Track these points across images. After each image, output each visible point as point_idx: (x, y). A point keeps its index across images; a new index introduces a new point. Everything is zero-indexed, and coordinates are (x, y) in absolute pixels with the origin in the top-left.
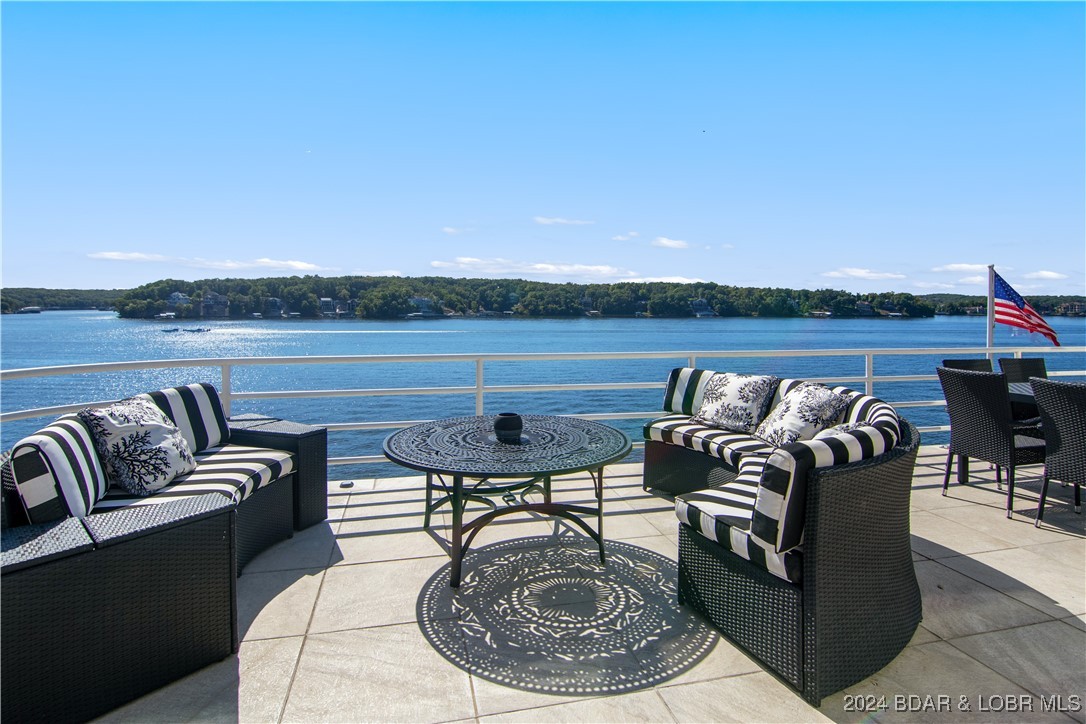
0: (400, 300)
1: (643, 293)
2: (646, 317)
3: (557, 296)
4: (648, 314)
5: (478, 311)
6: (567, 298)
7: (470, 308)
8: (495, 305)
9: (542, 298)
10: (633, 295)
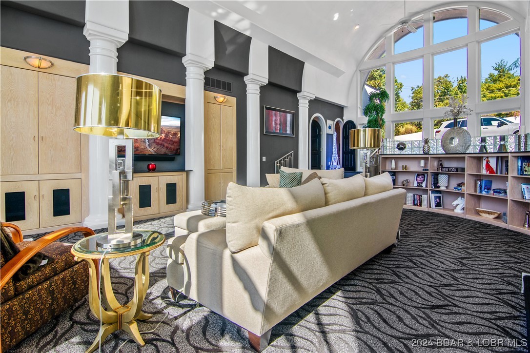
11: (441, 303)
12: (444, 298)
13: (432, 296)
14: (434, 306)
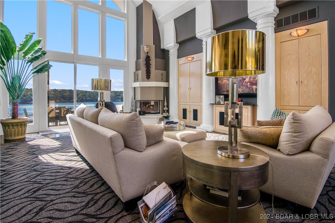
0: (27, 97)
1: (118, 94)
2: (119, 101)
3: (90, 95)
4: (120, 100)
5: (61, 100)
6: (93, 96)
7: (57, 99)
8: (67, 98)
9: (85, 96)
10: (115, 95)
11: (37, 194)
12: (37, 198)
13: (45, 194)
14: (40, 190)
